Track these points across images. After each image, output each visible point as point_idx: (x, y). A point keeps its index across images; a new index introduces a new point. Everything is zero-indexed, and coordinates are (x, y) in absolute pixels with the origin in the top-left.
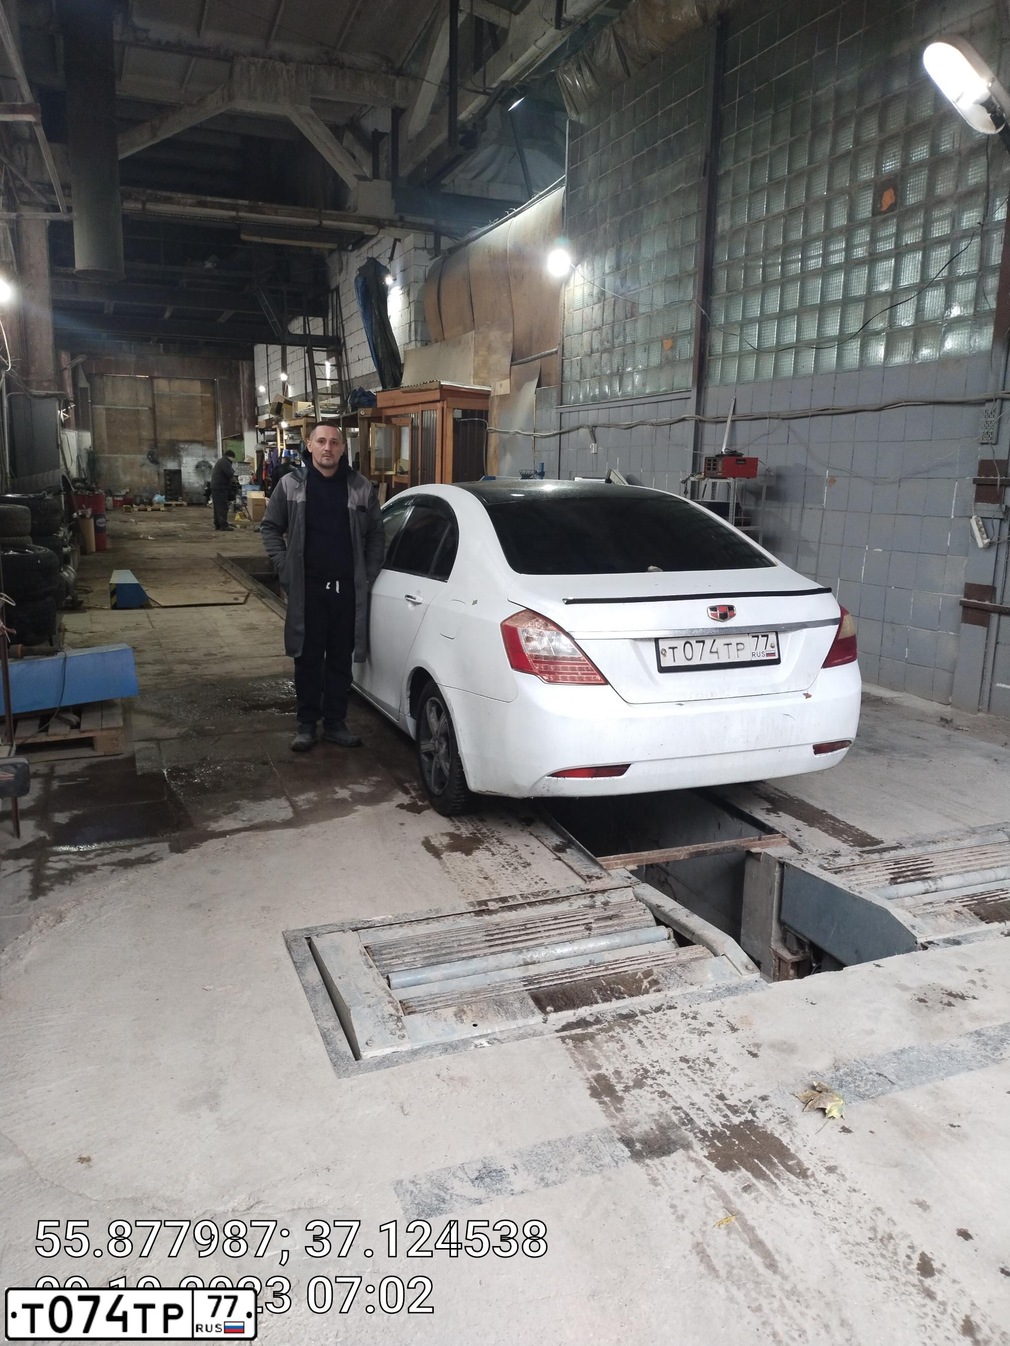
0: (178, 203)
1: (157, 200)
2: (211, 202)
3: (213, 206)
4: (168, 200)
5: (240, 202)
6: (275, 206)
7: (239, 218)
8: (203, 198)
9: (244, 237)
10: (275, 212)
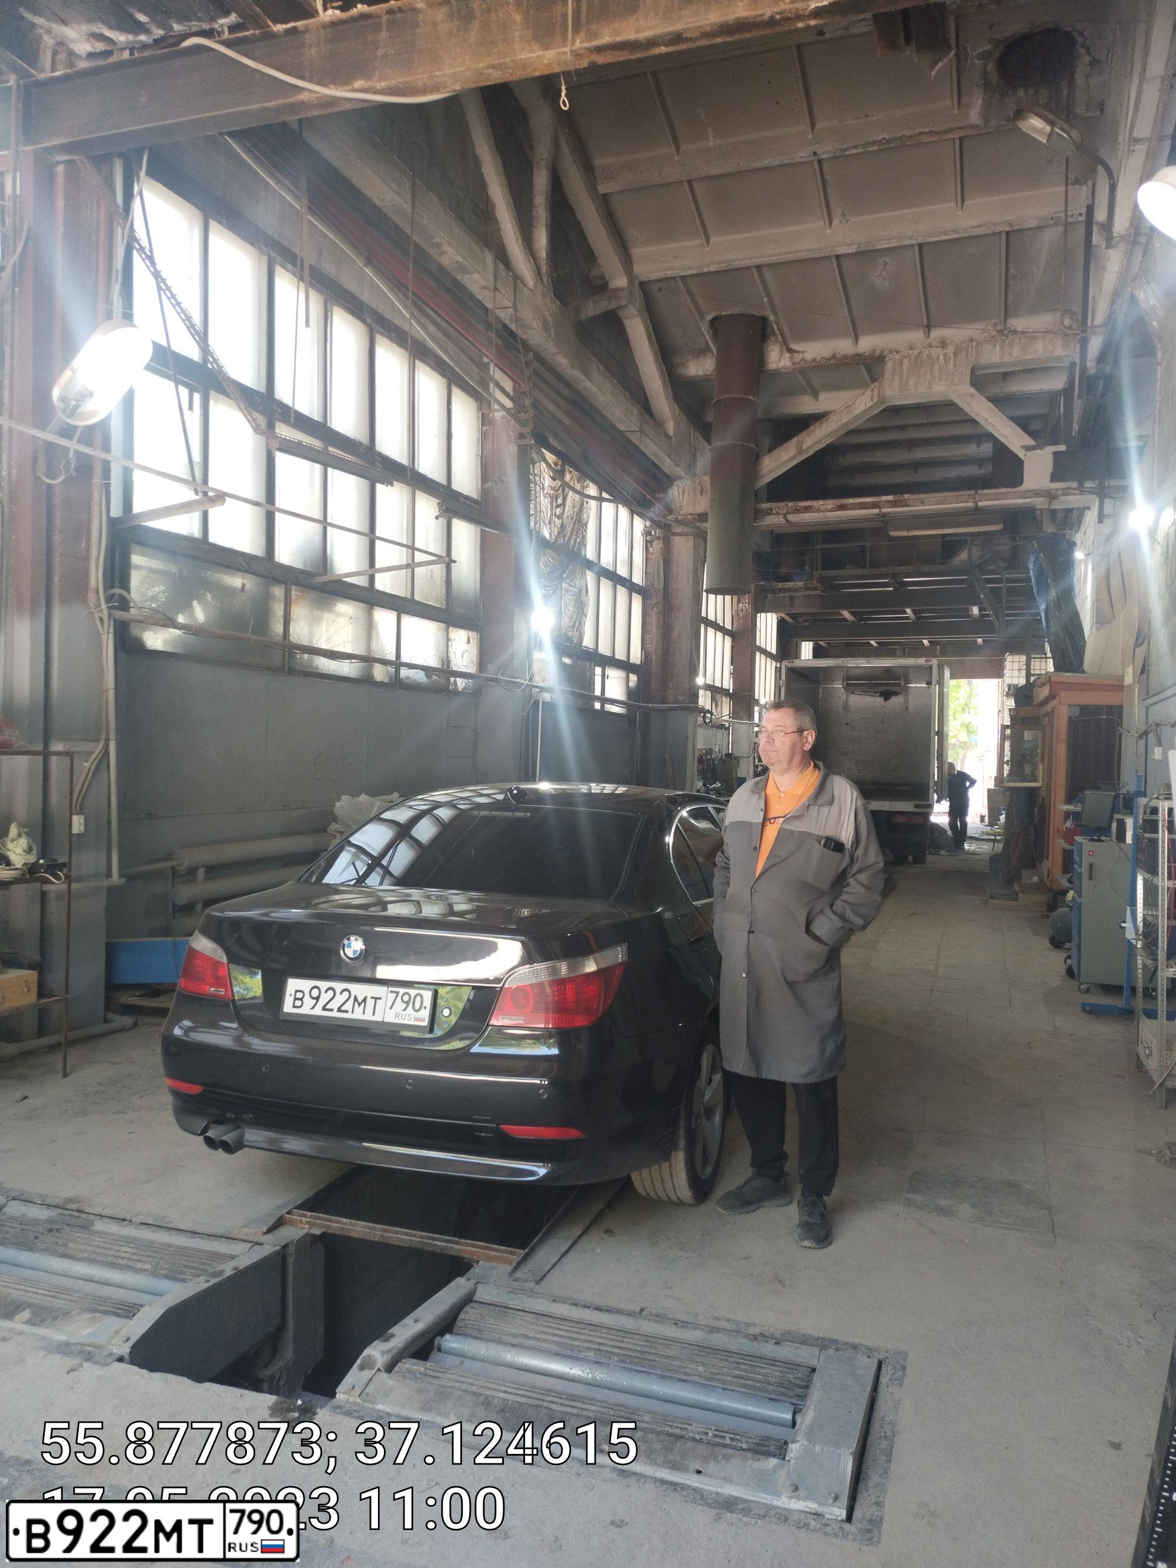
0: (818, 511)
1: (797, 511)
2: (852, 504)
3: (854, 507)
4: (807, 509)
5: (884, 498)
6: (922, 496)
7: (884, 515)
8: (845, 501)
9: (892, 534)
10: (922, 502)
